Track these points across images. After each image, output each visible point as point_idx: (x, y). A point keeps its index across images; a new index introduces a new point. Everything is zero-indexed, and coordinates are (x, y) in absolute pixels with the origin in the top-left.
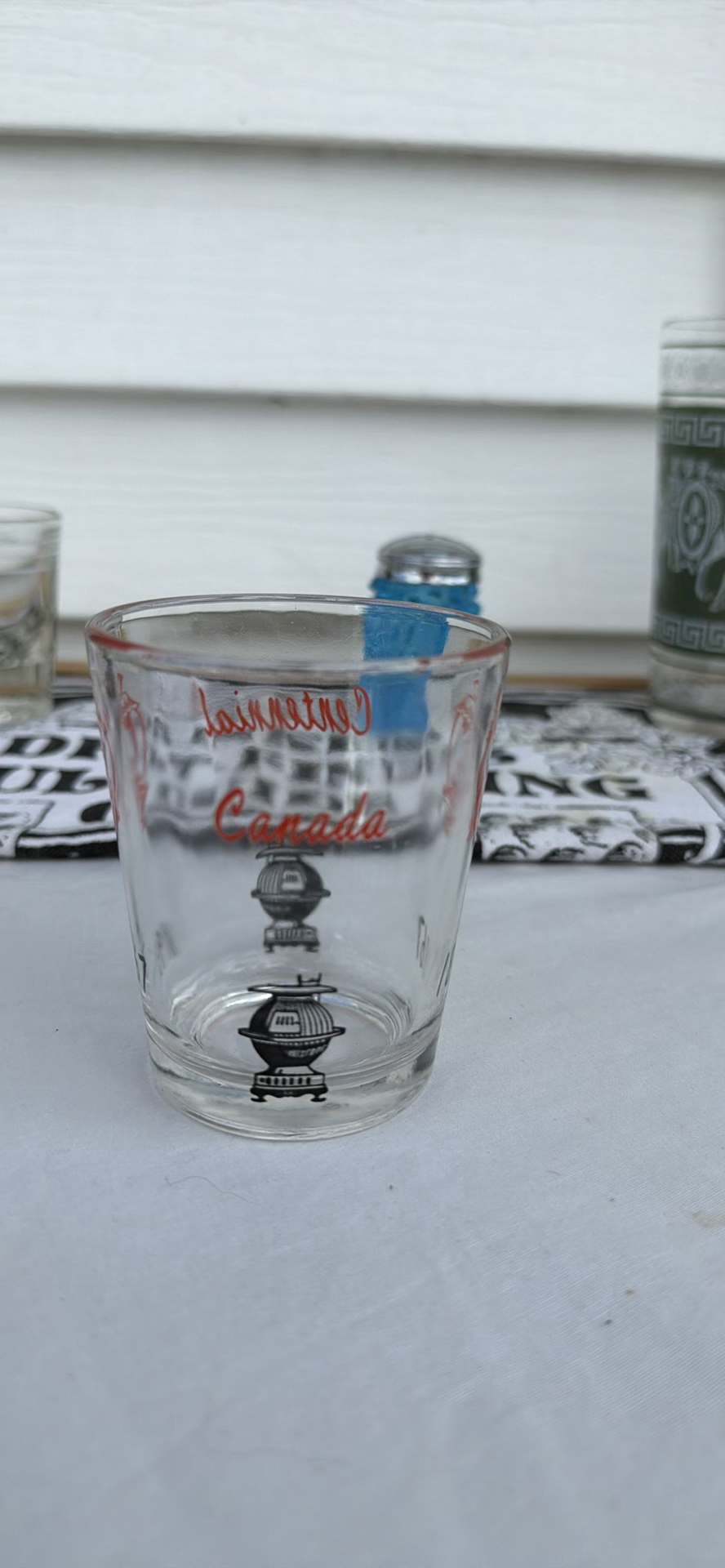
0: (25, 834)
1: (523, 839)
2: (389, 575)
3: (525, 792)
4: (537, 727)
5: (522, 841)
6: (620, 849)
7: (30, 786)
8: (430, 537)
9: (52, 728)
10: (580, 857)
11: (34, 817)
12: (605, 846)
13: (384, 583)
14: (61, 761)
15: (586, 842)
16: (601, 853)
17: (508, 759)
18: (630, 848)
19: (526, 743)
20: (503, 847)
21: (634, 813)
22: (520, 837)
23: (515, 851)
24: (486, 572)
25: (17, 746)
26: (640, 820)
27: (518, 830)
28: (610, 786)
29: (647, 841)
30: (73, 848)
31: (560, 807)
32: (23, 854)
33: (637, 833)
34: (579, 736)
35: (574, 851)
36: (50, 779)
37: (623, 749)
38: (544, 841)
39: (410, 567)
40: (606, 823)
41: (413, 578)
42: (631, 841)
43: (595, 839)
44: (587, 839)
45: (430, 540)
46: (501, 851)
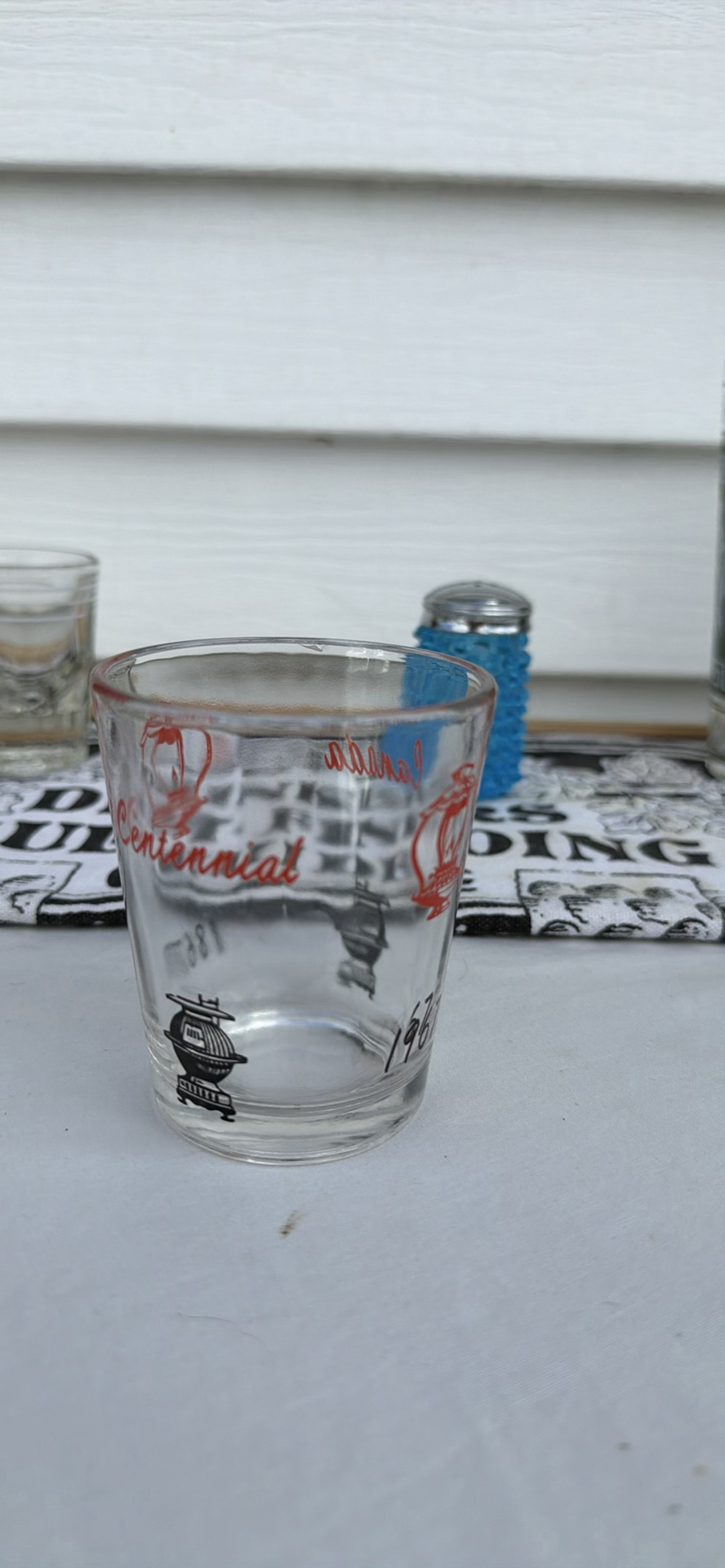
0: (48, 900)
1: (576, 913)
2: (434, 624)
3: (577, 856)
4: (590, 781)
5: (574, 916)
6: (681, 926)
7: (58, 844)
8: (478, 584)
9: (85, 780)
10: (637, 933)
11: (59, 882)
12: (665, 923)
13: (429, 633)
14: (91, 816)
15: (645, 917)
16: (661, 930)
17: (559, 817)
18: (692, 925)
19: (578, 798)
20: (555, 922)
21: (696, 882)
22: (572, 911)
23: (567, 927)
24: (536, 619)
25: (48, 800)
26: (702, 892)
27: (569, 902)
28: (669, 850)
29: (711, 918)
30: (97, 916)
31: (615, 874)
32: (44, 922)
33: (699, 907)
34: (635, 791)
35: (632, 927)
36: (79, 837)
37: (682, 807)
38: (599, 915)
39: (458, 616)
40: (667, 894)
41: (461, 627)
42: (693, 917)
43: (654, 914)
44: (645, 913)
45: (478, 586)
46: (551, 926)
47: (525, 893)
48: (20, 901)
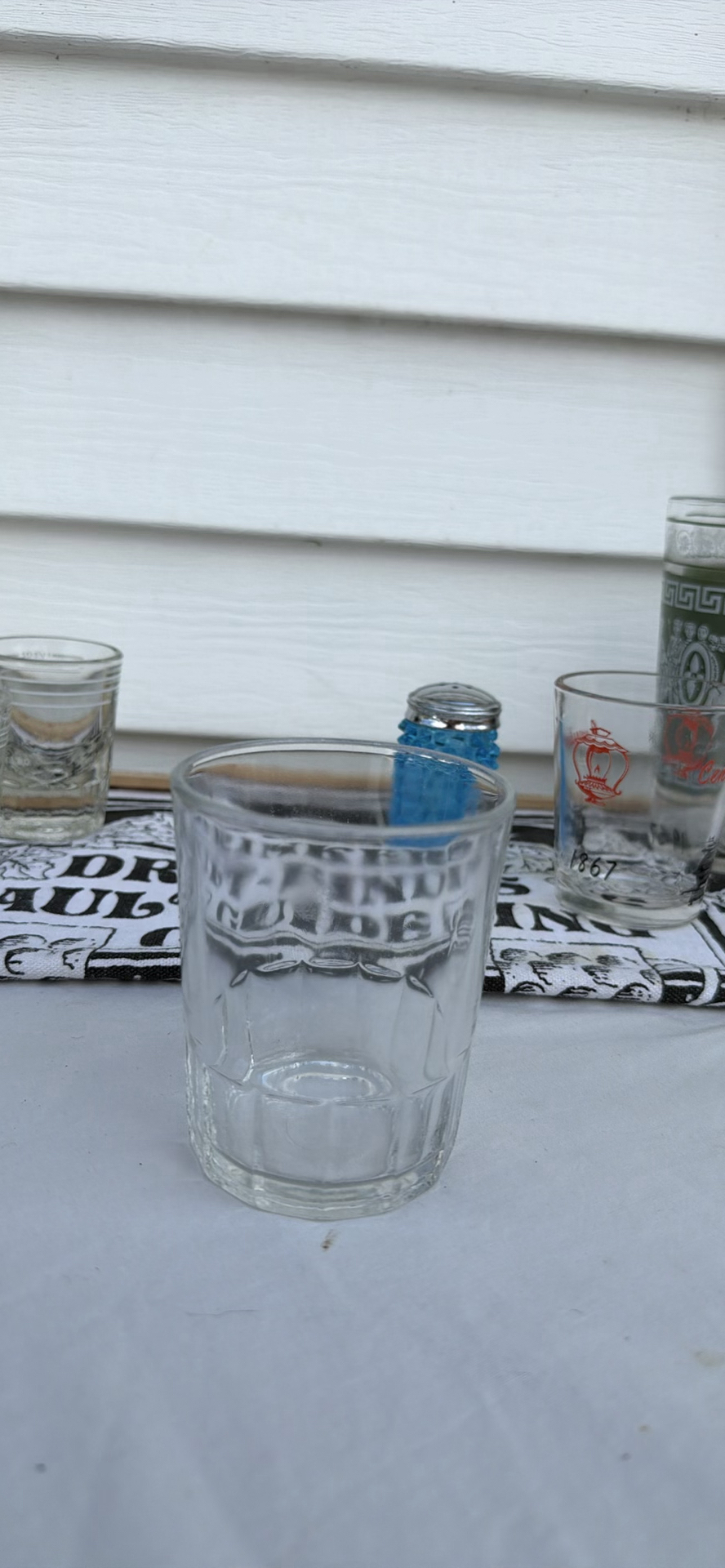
0: (94, 955)
1: (542, 976)
2: (417, 719)
3: (539, 926)
5: (540, 978)
6: (628, 989)
7: (92, 910)
9: (108, 848)
10: (592, 995)
12: (616, 986)
13: (412, 729)
15: (599, 981)
16: (613, 992)
17: (522, 890)
18: (637, 989)
19: (537, 873)
20: (525, 983)
21: (640, 951)
22: (539, 974)
23: (535, 987)
25: (78, 867)
26: (644, 959)
27: (536, 967)
29: (653, 983)
30: (137, 970)
31: (571, 943)
32: (92, 976)
33: (642, 973)
35: (588, 989)
36: (109, 903)
38: (561, 978)
39: (435, 714)
40: (616, 962)
41: (439, 724)
42: (638, 982)
43: (606, 979)
44: (599, 978)
45: (455, 687)
46: (521, 987)
47: (498, 958)
48: (71, 959)
